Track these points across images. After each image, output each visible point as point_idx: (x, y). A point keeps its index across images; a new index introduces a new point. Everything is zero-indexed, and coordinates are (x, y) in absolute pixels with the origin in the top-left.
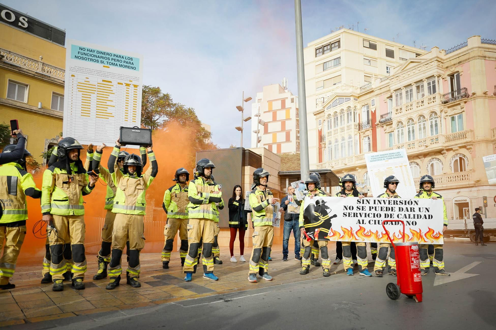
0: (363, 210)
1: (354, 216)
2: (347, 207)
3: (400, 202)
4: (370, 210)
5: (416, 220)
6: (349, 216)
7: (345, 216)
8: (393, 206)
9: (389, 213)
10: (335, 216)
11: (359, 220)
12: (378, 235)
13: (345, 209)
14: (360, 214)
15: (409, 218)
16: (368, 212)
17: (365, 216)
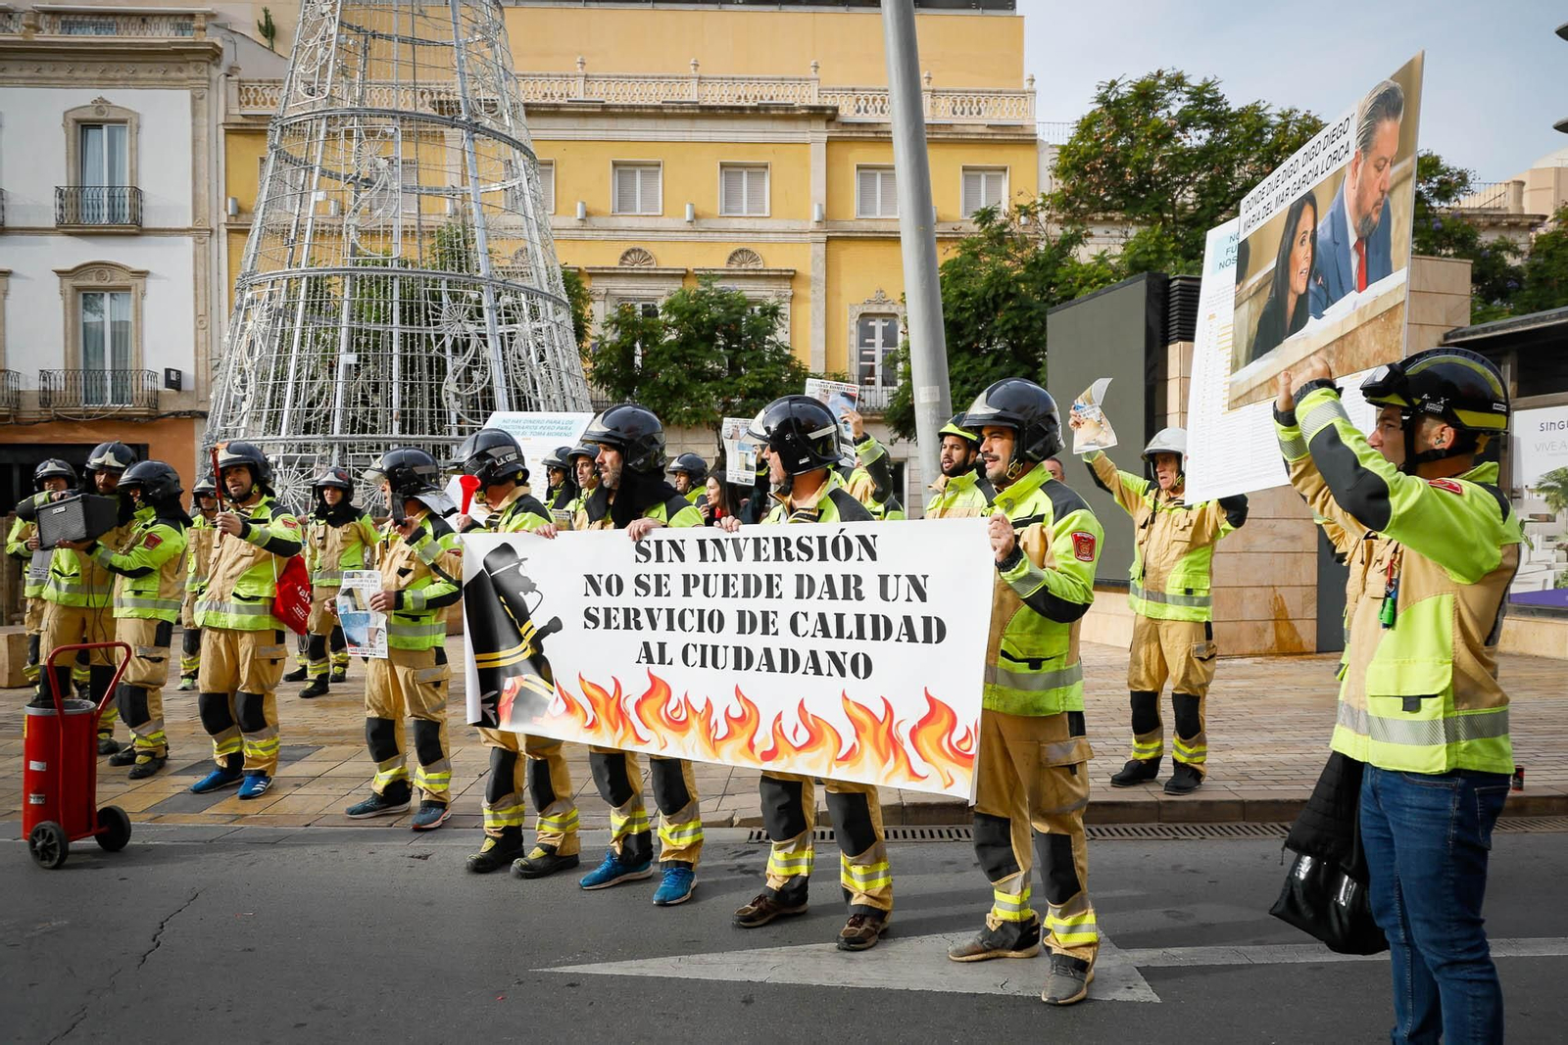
0: (659, 593)
1: (627, 626)
2: (597, 579)
3: (800, 546)
4: (687, 593)
5: (868, 646)
6: (608, 626)
7: (591, 624)
8: (773, 567)
9: (757, 605)
10: (555, 625)
11: (646, 645)
12: (712, 724)
13: (591, 590)
14: (649, 611)
15: (840, 635)
16: (677, 602)
17: (670, 628)
